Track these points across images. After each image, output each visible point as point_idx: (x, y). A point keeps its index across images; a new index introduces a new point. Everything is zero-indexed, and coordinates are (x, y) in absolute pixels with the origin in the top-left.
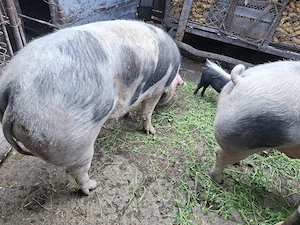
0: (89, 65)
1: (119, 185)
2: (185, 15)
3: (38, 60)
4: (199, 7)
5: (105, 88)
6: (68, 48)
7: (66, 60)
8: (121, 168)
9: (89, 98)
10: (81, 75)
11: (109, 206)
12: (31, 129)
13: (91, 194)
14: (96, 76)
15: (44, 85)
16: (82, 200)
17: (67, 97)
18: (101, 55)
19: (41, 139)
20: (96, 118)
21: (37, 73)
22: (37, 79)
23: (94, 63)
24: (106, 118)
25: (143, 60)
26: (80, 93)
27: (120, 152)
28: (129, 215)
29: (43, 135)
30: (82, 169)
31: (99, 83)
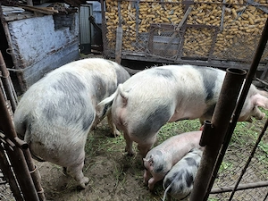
0: (75, 94)
1: (105, 176)
2: (119, 47)
3: (42, 98)
4: (128, 40)
5: (87, 106)
6: (60, 86)
7: (60, 94)
8: (103, 164)
9: (79, 115)
10: (71, 102)
11: (103, 192)
12: (45, 143)
13: (87, 187)
14: (81, 100)
15: (50, 113)
16: (81, 193)
17: (66, 117)
18: (81, 86)
19: (53, 148)
20: (85, 128)
21: (44, 107)
22: (45, 110)
23: (78, 92)
24: (90, 127)
25: (107, 83)
26: (73, 113)
27: (98, 154)
28: (119, 194)
29: (54, 145)
30: (79, 168)
31: (83, 104)
